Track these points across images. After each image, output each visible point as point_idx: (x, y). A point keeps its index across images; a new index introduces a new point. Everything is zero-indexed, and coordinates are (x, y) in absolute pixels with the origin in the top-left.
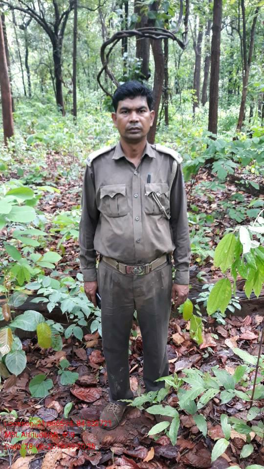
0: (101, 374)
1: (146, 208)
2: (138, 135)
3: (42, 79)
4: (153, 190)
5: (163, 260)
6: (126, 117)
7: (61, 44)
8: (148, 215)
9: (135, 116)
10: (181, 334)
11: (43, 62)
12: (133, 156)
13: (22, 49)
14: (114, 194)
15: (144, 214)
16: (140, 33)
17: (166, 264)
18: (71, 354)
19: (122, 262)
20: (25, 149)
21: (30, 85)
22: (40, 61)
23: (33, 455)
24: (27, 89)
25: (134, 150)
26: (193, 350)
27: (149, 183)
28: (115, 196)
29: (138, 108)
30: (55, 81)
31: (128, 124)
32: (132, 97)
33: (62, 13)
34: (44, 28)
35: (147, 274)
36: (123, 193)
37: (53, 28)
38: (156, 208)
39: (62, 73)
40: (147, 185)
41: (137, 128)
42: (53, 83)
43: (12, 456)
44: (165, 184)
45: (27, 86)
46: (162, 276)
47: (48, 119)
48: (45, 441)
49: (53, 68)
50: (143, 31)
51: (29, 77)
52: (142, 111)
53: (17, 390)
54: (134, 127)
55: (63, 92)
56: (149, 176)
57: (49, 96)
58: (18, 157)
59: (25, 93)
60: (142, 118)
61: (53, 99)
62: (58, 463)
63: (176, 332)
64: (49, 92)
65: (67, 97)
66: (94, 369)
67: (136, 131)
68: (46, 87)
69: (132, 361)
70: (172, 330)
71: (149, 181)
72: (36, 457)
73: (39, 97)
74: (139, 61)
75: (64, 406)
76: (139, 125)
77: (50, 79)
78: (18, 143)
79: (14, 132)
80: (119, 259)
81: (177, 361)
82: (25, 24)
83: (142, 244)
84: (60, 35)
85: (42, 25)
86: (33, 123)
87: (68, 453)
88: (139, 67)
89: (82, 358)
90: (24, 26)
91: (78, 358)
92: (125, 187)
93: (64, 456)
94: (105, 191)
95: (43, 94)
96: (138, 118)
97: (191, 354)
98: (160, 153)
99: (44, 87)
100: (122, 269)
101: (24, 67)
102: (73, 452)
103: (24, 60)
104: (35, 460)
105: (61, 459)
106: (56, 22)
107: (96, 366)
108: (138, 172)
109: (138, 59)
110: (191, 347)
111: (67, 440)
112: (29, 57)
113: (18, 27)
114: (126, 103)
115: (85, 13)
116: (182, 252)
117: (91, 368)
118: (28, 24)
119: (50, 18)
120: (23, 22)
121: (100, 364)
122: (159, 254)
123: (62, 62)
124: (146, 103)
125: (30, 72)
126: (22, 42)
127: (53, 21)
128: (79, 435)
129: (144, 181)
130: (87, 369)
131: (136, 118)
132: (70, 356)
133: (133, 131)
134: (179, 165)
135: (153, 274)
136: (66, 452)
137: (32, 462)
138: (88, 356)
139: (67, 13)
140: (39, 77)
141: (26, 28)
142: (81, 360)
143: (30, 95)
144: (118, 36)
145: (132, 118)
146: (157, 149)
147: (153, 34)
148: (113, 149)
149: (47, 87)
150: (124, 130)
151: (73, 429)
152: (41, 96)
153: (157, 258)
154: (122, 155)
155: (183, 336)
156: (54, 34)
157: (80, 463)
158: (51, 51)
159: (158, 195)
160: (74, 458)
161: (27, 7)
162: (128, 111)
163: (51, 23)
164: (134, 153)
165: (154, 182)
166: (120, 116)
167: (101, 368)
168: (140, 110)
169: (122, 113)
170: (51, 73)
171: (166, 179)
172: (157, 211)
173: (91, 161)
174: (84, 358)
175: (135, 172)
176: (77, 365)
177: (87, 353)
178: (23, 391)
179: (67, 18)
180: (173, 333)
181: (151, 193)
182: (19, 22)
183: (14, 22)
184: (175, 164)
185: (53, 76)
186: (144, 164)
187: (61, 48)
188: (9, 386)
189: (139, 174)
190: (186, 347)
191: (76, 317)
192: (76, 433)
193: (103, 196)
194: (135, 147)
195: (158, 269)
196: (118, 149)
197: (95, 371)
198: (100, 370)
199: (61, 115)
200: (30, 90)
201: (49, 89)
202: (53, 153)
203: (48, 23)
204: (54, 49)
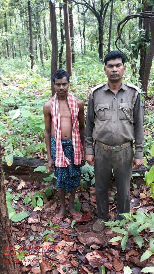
0: (95, 209)
1: (120, 116)
2: (117, 78)
3: (92, 43)
4: (123, 107)
5: (128, 145)
6: (111, 69)
7: (103, 22)
8: (121, 119)
9: (115, 69)
10: (145, 193)
11: (93, 33)
12: (114, 89)
13: (82, 27)
14: (103, 109)
15: (118, 119)
16: (141, 15)
17: (130, 147)
18: (81, 196)
19: (106, 144)
20: (77, 84)
21: (85, 47)
22: (91, 32)
23: (52, 242)
24: (83, 49)
25: (115, 86)
26: (151, 203)
27: (122, 103)
28: (103, 110)
29: (117, 64)
30: (99, 44)
31: (112, 73)
32: (114, 59)
33: (105, 3)
34: (94, 14)
35: (119, 151)
36: (108, 108)
37: (99, 13)
38: (125, 116)
39: (103, 39)
40: (120, 104)
41: (116, 75)
42: (98, 45)
43: (42, 241)
44: (130, 103)
45: (83, 47)
46: (127, 153)
47: (93, 66)
48: (59, 237)
49: (98, 36)
50: (142, 14)
51: (85, 42)
52: (119, 66)
53: (51, 210)
54: (115, 74)
55: (103, 50)
56: (122, 100)
57: (95, 52)
58: (73, 88)
59: (82, 51)
60: (119, 69)
61: (97, 54)
62: (63, 248)
63: (143, 192)
64: (95, 50)
65: (105, 53)
66: (92, 205)
67: (116, 76)
68: (93, 48)
69: (114, 204)
70: (140, 190)
71: (122, 102)
72: (53, 243)
73: (89, 53)
74: (144, 31)
75: (72, 221)
76: (118, 73)
77: (96, 43)
78: (73, 80)
79: (72, 74)
80: (104, 142)
81: (140, 208)
82: (84, 12)
83: (117, 135)
84: (103, 17)
85: (93, 12)
86: (83, 69)
87: (69, 245)
88: (144, 34)
89: (86, 198)
90: (84, 13)
91: (85, 198)
92: (109, 105)
93: (67, 245)
94: (99, 107)
95: (92, 51)
96: (117, 69)
97: (149, 205)
98: (129, 87)
99: (92, 48)
100: (106, 148)
101: (82, 37)
102: (71, 245)
103: (82, 32)
104: (52, 245)
105: (65, 246)
106: (101, 10)
107: (93, 204)
108: (116, 97)
109: (144, 30)
110: (149, 201)
111: (70, 238)
112: (85, 31)
113: (80, 14)
114: (111, 62)
115: (119, 2)
116: (139, 141)
117: (91, 205)
118: (86, 11)
119: (98, 7)
120: (83, 10)
121: (95, 203)
122: (126, 141)
123: (104, 33)
124: (121, 62)
125: (86, 39)
126: (82, 22)
127: (100, 9)
128: (76, 237)
129: (119, 102)
130: (88, 205)
131: (116, 69)
132: (81, 197)
133: (114, 76)
134: (139, 94)
135: (123, 151)
136: (68, 244)
137: (51, 245)
138: (90, 198)
139: (108, 4)
140: (90, 42)
141: (85, 14)
142: (86, 200)
143: (85, 52)
144: (128, 18)
145: (114, 69)
146: (127, 85)
147: (149, 15)
148: (104, 86)
149: (95, 47)
150: (110, 76)
151: (74, 234)
152: (91, 53)
153: (125, 143)
154: (109, 88)
155: (146, 195)
156: (100, 17)
157: (73, 250)
158: (97, 27)
159: (127, 109)
160: (71, 247)
161: (86, 2)
162: (112, 66)
163: (98, 10)
164: (115, 87)
165: (125, 103)
166: (108, 69)
167: (96, 205)
168: (118, 66)
169: (110, 67)
170: (97, 39)
171: (131, 101)
172: (125, 118)
173: (93, 92)
174: (88, 199)
175: (115, 97)
176: (84, 202)
177: (90, 196)
178: (53, 211)
179: (107, 7)
180: (141, 192)
181: (122, 108)
182: (81, 11)
183: (78, 11)
184: (137, 93)
185: (98, 41)
186: (120, 93)
187: (103, 25)
188: (46, 208)
189: (117, 98)
190: (146, 201)
191: (84, 176)
192: (75, 235)
193: (98, 110)
194: (115, 84)
195: (126, 149)
196: (107, 85)
197: (93, 206)
198: (95, 206)
199: (101, 64)
200: (85, 49)
201: (96, 49)
202: (93, 86)
203: (96, 10)
204: (99, 25)
